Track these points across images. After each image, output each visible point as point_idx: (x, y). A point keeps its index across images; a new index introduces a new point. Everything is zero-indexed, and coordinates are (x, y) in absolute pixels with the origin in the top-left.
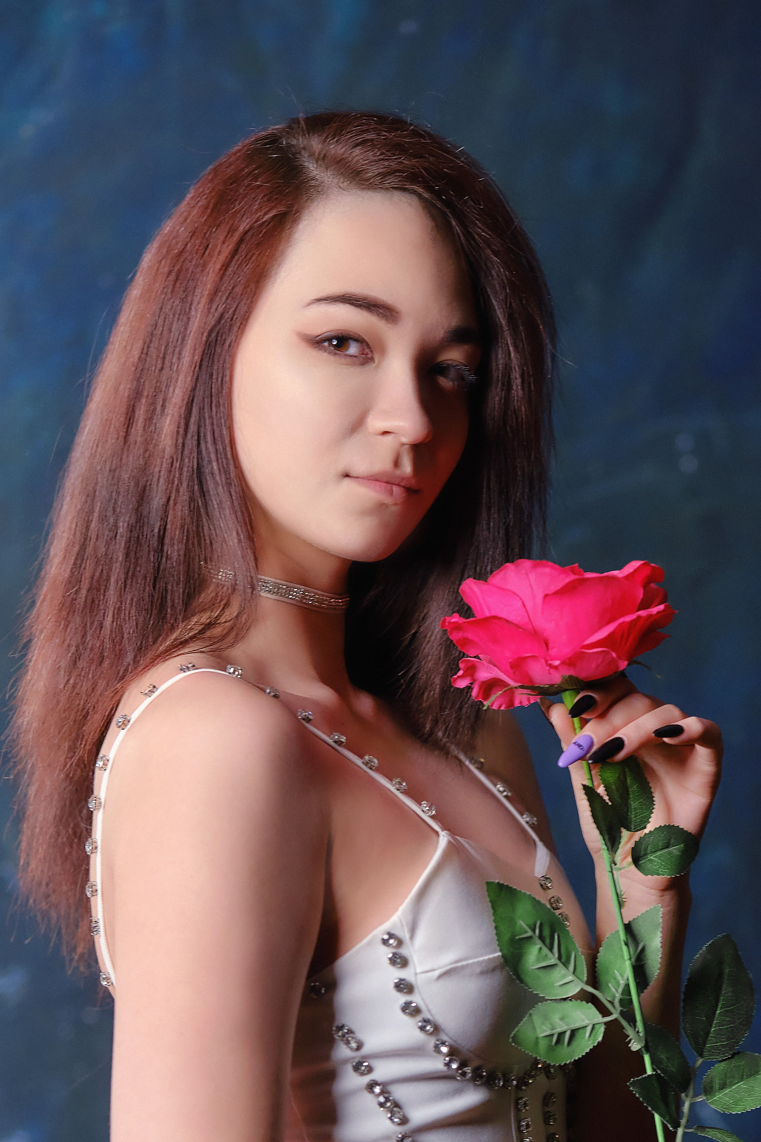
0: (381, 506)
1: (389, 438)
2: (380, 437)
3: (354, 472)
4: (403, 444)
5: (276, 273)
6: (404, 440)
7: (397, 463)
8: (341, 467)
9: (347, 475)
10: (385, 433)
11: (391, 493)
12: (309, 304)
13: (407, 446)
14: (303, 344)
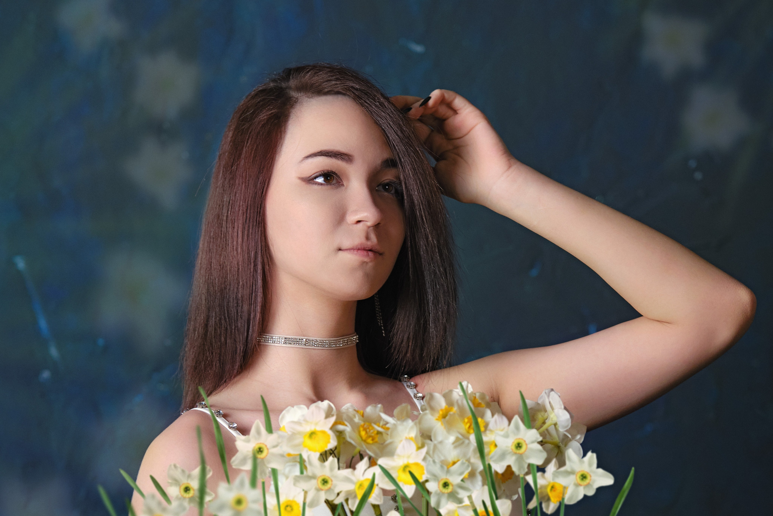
0: (363, 263)
1: (361, 224)
2: (355, 225)
3: (344, 247)
4: (369, 227)
5: (281, 151)
6: (369, 224)
7: (367, 238)
8: (336, 245)
9: (340, 250)
10: (359, 222)
11: (368, 255)
12: (302, 160)
13: (372, 228)
14: (303, 183)
